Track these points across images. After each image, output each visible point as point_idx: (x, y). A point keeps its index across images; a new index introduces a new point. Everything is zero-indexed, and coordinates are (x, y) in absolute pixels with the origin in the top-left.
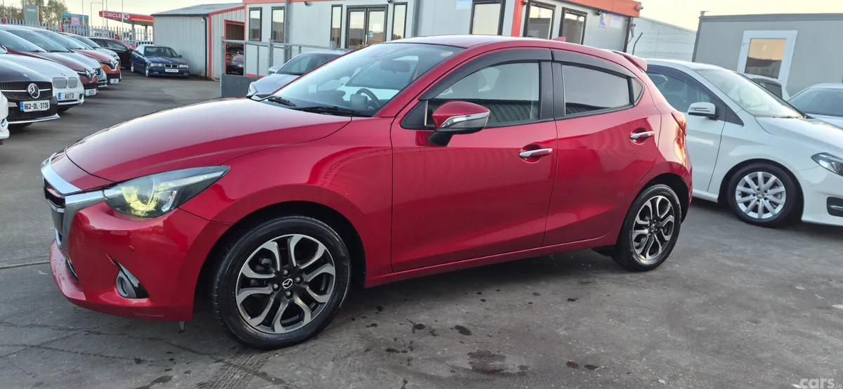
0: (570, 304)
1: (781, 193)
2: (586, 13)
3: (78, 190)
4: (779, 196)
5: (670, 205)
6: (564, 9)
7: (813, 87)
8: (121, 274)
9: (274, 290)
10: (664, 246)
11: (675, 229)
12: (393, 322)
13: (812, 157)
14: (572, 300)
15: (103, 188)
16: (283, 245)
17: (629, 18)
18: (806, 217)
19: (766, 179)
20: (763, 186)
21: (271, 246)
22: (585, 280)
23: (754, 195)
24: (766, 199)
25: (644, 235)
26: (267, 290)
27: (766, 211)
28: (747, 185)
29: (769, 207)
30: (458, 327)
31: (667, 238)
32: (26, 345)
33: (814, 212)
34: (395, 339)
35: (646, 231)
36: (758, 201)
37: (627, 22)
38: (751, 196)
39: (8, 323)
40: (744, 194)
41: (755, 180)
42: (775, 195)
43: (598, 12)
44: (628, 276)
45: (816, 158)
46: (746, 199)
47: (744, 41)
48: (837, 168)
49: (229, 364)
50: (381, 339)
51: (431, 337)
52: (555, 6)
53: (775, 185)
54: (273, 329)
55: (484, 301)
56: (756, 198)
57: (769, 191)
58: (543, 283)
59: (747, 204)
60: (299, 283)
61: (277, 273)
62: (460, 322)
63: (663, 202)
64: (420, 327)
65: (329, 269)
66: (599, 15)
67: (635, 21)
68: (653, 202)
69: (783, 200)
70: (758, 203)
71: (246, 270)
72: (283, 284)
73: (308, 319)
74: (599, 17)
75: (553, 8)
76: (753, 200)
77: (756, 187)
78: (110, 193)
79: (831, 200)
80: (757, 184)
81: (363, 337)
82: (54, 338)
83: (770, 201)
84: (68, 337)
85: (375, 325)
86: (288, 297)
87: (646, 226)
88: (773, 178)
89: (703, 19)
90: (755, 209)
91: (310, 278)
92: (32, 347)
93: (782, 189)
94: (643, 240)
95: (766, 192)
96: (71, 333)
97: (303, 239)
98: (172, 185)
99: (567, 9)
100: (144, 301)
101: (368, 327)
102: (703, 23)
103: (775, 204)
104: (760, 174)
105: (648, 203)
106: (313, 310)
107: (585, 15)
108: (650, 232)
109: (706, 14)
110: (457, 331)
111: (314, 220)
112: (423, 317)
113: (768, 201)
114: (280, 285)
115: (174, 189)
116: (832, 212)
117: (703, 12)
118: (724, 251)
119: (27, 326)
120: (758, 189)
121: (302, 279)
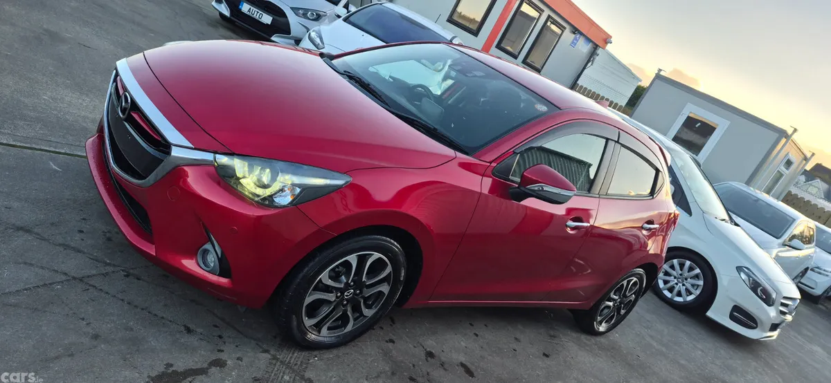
0: (545, 358)
1: (698, 286)
2: (565, 28)
3: (191, 146)
4: (695, 287)
5: (638, 286)
6: (549, 16)
7: (730, 183)
8: (208, 246)
9: (337, 297)
10: (617, 319)
11: (630, 306)
12: (407, 342)
13: (737, 268)
14: (547, 356)
15: (215, 153)
16: (362, 260)
17: (596, 47)
18: (709, 314)
19: (691, 269)
20: (686, 274)
21: (353, 259)
22: (552, 333)
23: (675, 278)
24: (683, 285)
25: (608, 307)
26: (331, 297)
27: (679, 294)
28: (672, 267)
29: (683, 292)
30: (462, 365)
31: (623, 312)
32: (66, 274)
33: (718, 313)
34: (414, 366)
35: (611, 304)
36: (677, 284)
37: (593, 49)
38: (673, 277)
39: (38, 234)
40: (667, 274)
41: (682, 266)
42: (693, 285)
43: (575, 31)
44: (583, 337)
45: (739, 269)
46: (667, 278)
47: (683, 112)
48: (752, 284)
49: (274, 358)
50: (402, 362)
51: (442, 372)
52: (543, 11)
53: (697, 277)
54: (319, 332)
55: (477, 335)
56: (676, 281)
57: (689, 280)
58: (520, 327)
59: (666, 282)
60: (357, 295)
61: (347, 284)
62: (462, 359)
63: (635, 283)
64: (430, 355)
65: (385, 288)
66: (574, 33)
67: (600, 51)
68: (629, 282)
69: (698, 292)
70: (675, 286)
71: (324, 277)
72: (346, 294)
73: (349, 327)
74: (574, 35)
75: (540, 11)
76: (673, 281)
77: (680, 272)
78: (223, 160)
79: (736, 308)
80: (681, 270)
81: (386, 354)
82: (94, 272)
83: (686, 288)
84: (107, 274)
85: (392, 341)
86: (344, 306)
87: (614, 300)
88: (698, 271)
89: (658, 77)
90: (671, 290)
91: (368, 293)
92: (74, 278)
93: (701, 283)
94: (606, 311)
95: (686, 279)
96: (110, 269)
97: (380, 258)
98: (297, 180)
99: (552, 18)
100: (224, 280)
101: (387, 342)
102: (657, 81)
103: (689, 293)
104: (688, 263)
105: (625, 283)
106: (355, 320)
107: (562, 28)
108: (614, 305)
109: (662, 73)
110: (462, 370)
111: (395, 243)
112: (431, 343)
113: (684, 287)
114: (342, 293)
115: (299, 186)
116: (732, 317)
117: (660, 70)
118: (647, 328)
119: (60, 245)
120: (681, 275)
121: (361, 292)
